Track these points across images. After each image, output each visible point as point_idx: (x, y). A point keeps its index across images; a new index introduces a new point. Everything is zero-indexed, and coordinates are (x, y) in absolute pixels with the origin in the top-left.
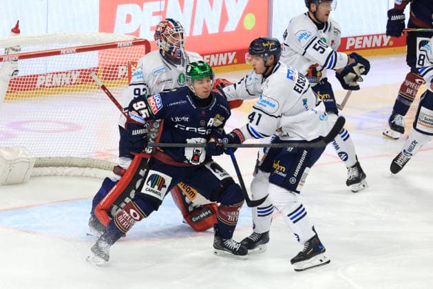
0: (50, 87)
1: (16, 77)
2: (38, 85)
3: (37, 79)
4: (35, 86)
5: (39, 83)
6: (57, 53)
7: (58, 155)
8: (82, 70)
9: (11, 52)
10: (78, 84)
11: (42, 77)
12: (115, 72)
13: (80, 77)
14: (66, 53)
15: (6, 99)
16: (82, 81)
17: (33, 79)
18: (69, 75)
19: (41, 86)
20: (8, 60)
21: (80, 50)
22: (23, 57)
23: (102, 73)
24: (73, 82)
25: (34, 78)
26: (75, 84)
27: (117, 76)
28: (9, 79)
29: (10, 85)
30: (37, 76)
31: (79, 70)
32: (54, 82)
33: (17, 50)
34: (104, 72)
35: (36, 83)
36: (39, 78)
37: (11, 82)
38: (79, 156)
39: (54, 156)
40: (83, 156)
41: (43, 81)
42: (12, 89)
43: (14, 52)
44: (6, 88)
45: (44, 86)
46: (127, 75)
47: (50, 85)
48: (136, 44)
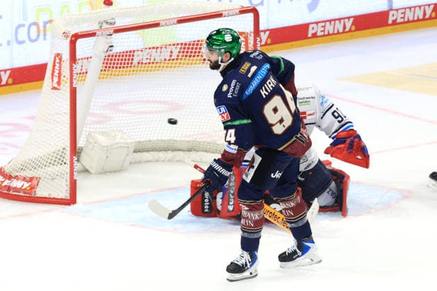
1: (111, 53)
2: (135, 62)
3: (133, 56)
4: (132, 63)
5: (136, 59)
6: (156, 25)
7: (159, 138)
9: (105, 26)
11: (140, 53)
14: (166, 25)
15: (100, 78)
17: (130, 56)
19: (139, 63)
20: (102, 35)
21: (181, 21)
22: (117, 31)
25: (131, 54)
26: (177, 59)
28: (104, 55)
29: (104, 63)
30: (134, 51)
33: (111, 24)
35: (132, 59)
36: (136, 53)
37: (105, 60)
38: (183, 139)
39: (155, 138)
40: (187, 139)
41: (141, 57)
42: (106, 67)
43: (108, 26)
45: (142, 63)
47: (148, 61)
48: (243, 11)
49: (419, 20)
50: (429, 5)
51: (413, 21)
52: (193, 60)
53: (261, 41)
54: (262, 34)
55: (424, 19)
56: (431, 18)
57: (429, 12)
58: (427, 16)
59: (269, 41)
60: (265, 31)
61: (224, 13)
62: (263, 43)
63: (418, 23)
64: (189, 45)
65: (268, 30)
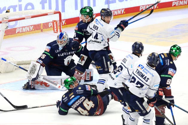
0: (22, 33)
1: (7, 29)
2: (17, 32)
3: (16, 30)
4: (15, 33)
5: (17, 31)
6: (24, 19)
7: (26, 60)
8: (34, 25)
9: (5, 19)
10: (33, 31)
11: (18, 29)
12: (47, 25)
13: (34, 28)
14: (27, 19)
15: (4, 38)
16: (35, 29)
17: (15, 30)
18: (29, 27)
19: (18, 33)
20: (4, 23)
21: (33, 17)
22: (10, 21)
23: (42, 26)
24: (31, 30)
26: (32, 31)
27: (48, 26)
28: (5, 30)
29: (5, 33)
30: (16, 28)
31: (33, 25)
32: (23, 31)
33: (7, 19)
34: (43, 25)
35: (16, 31)
36: (17, 29)
37: (5, 31)
39: (25, 60)
41: (19, 30)
43: (6, 19)
44: (4, 34)
45: (19, 33)
46: (52, 26)
47: (21, 32)
48: (55, 13)
49: (119, 14)
50: (123, 9)
51: (117, 15)
52: (39, 31)
53: (62, 23)
54: (63, 21)
55: (121, 14)
56: (123, 14)
57: (123, 11)
58: (122, 13)
59: (65, 23)
60: (64, 20)
61: (48, 14)
62: (63, 24)
63: (119, 15)
64: (37, 25)
65: (65, 20)
